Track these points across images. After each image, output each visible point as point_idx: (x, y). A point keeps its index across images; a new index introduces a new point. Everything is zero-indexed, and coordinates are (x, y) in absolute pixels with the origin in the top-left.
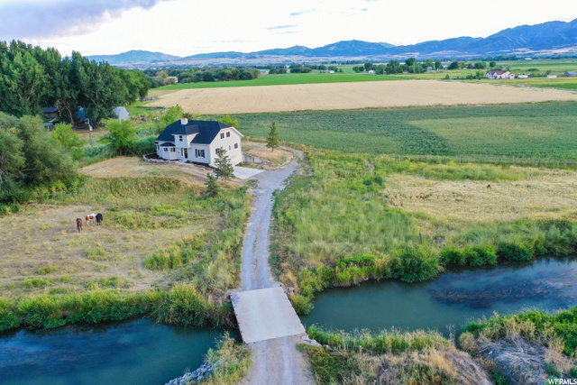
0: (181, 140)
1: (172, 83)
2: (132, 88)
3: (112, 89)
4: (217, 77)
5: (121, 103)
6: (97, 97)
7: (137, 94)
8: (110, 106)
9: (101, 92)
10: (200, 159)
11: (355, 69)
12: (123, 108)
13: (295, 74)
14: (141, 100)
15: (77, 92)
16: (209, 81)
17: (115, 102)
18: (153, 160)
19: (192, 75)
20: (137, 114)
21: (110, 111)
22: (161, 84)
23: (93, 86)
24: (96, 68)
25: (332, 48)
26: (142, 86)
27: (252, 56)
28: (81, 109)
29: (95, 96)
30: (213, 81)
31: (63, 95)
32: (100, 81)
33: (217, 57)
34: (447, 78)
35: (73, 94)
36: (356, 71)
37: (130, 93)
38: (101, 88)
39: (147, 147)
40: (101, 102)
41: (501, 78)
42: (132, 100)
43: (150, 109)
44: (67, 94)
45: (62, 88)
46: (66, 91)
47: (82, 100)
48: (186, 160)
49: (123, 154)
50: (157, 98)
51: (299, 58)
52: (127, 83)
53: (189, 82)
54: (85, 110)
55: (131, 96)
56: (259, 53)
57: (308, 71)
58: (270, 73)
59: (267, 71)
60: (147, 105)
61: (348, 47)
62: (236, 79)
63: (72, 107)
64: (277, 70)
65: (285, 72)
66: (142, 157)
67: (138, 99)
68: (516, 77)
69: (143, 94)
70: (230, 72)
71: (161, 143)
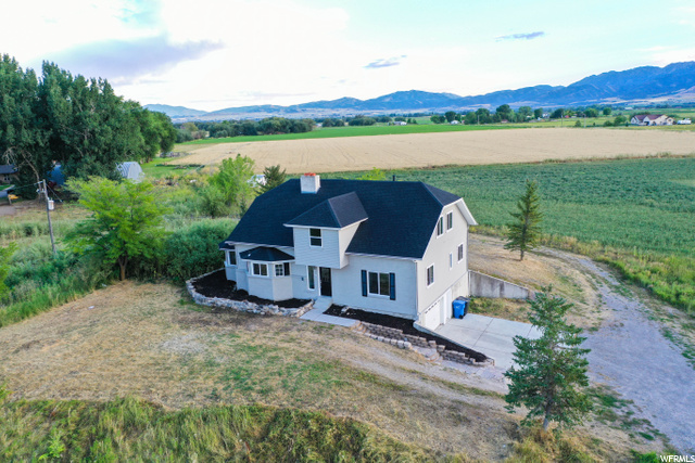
0: (316, 242)
1: (202, 137)
2: (150, 136)
3: (116, 129)
4: (260, 129)
5: (130, 155)
6: (86, 142)
7: (158, 146)
8: (110, 160)
9: (93, 132)
10: (377, 303)
11: (434, 120)
12: (136, 163)
13: (355, 127)
14: (164, 156)
15: (48, 134)
16: (252, 134)
17: (120, 152)
18: (222, 302)
19: (228, 127)
20: (158, 175)
21: (111, 169)
22: (188, 139)
23: (77, 122)
24: (85, 91)
25: (388, 100)
26: (165, 133)
27: (292, 109)
28: (58, 166)
29: (81, 142)
30: (257, 135)
31: (18, 140)
32: (92, 112)
33: (250, 111)
34: (578, 125)
35: (39, 137)
36: (435, 122)
37: (147, 143)
38: (93, 124)
39: (197, 255)
40: (93, 152)
41: (654, 124)
42: (149, 155)
43: (178, 167)
44: (27, 136)
45: (17, 126)
46: (24, 131)
47: (58, 148)
48: (326, 303)
49: (130, 275)
50: (186, 154)
51: (348, 112)
52: (144, 124)
53: (225, 136)
54: (62, 168)
55: (148, 148)
56: (300, 106)
57: (372, 124)
58: (324, 126)
59: (320, 125)
60: (174, 162)
61: (407, 98)
62: (286, 132)
63: (40, 162)
64: (331, 123)
65: (343, 125)
66: (183, 285)
67: (159, 153)
68: (675, 123)
69: (165, 147)
70: (278, 123)
71: (241, 247)
